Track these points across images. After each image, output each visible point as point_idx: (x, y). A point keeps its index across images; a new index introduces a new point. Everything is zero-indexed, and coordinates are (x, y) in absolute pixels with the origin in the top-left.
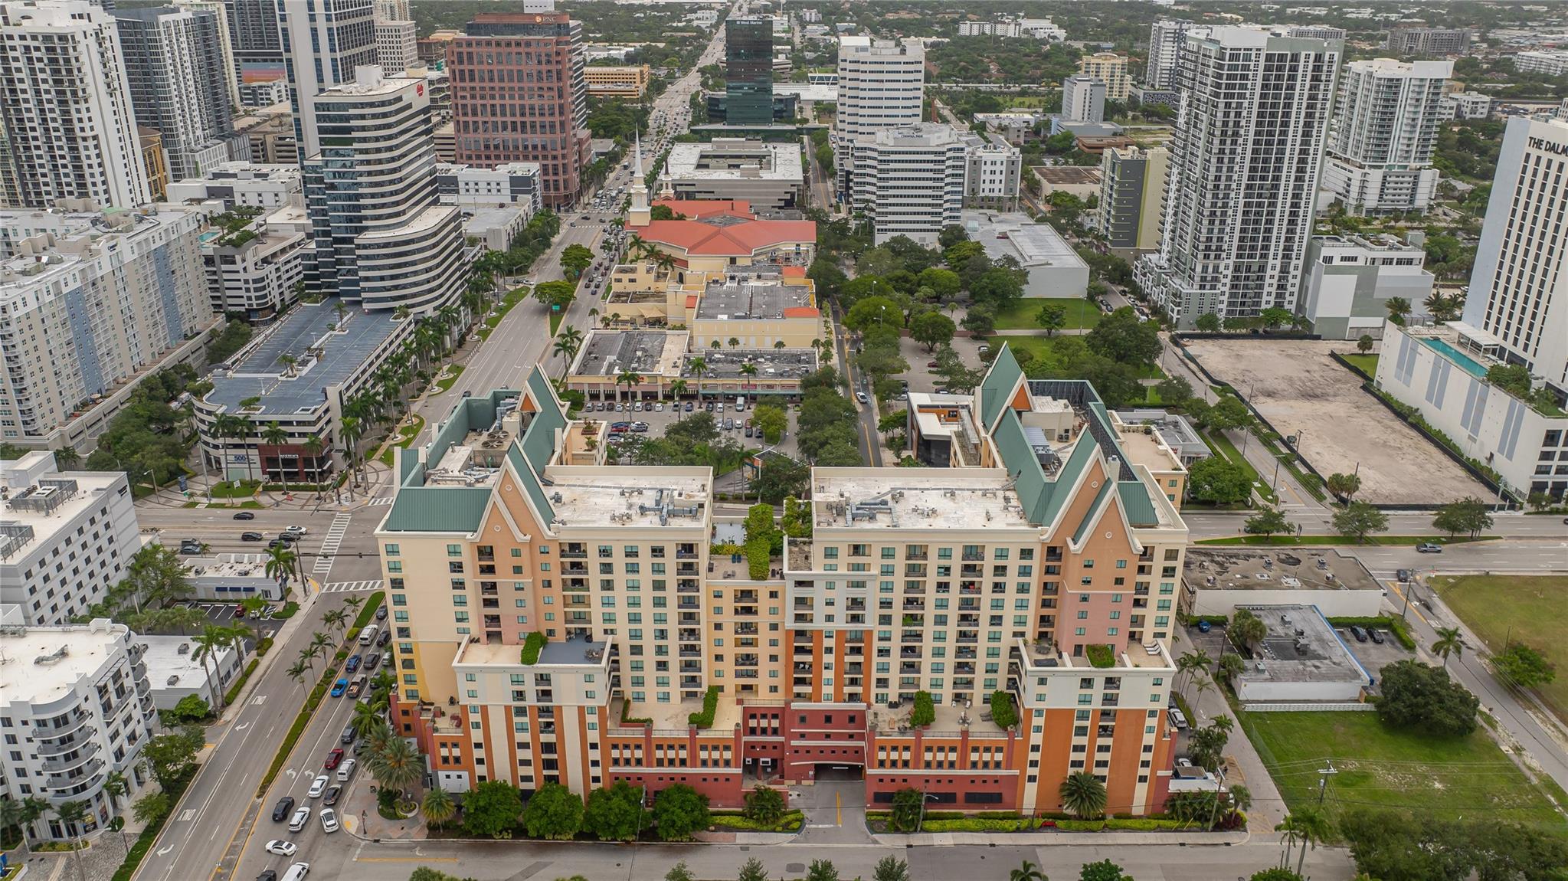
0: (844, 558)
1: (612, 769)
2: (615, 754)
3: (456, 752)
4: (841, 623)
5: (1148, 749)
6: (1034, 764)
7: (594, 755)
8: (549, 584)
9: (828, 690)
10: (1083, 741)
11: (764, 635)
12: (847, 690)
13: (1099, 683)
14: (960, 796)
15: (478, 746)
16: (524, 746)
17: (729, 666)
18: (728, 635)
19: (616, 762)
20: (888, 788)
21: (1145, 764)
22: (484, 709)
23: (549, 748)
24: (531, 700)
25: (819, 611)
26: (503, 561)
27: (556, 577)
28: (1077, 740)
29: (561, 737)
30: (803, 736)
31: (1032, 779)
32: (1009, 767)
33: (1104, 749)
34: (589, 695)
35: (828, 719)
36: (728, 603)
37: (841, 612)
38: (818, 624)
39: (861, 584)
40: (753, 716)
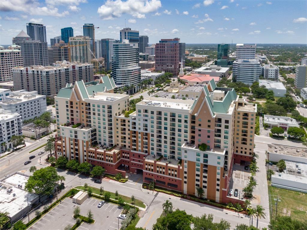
0: (142, 113)
1: (89, 158)
2: (89, 154)
3: (60, 148)
4: (142, 130)
5: (218, 180)
6: (185, 178)
7: (85, 153)
8: (83, 112)
9: (140, 148)
10: (199, 173)
11: (127, 132)
12: (145, 149)
13: (202, 156)
14: (167, 183)
15: (64, 147)
16: (72, 148)
17: (120, 139)
18: (119, 130)
19: (89, 156)
20: (148, 176)
21: (218, 185)
22: (65, 137)
23: (77, 150)
24: (74, 137)
25: (137, 126)
26: (74, 105)
27: (84, 110)
28: (197, 173)
29: (79, 147)
30: (134, 160)
31: (185, 182)
32: (179, 177)
33: (205, 177)
34: (84, 138)
35: (139, 156)
36: (119, 122)
37: (142, 128)
38: (137, 130)
39: (146, 120)
40: (123, 153)
